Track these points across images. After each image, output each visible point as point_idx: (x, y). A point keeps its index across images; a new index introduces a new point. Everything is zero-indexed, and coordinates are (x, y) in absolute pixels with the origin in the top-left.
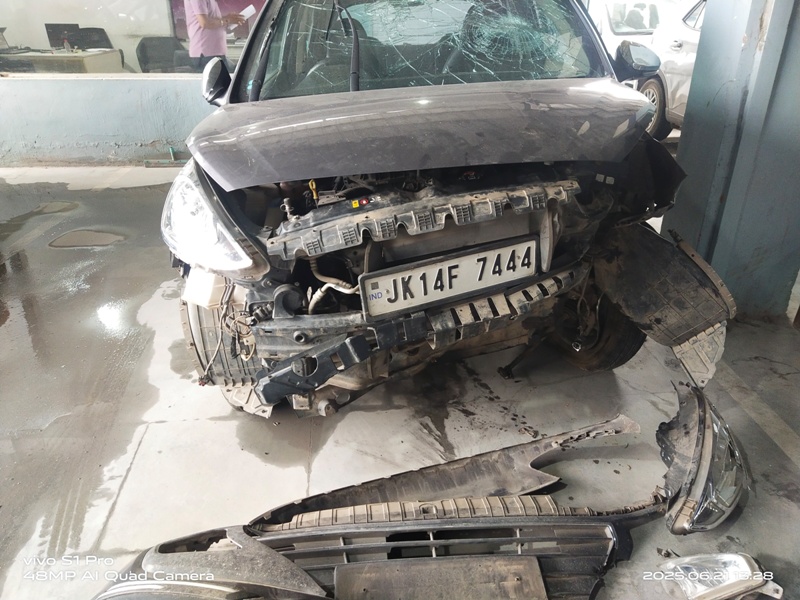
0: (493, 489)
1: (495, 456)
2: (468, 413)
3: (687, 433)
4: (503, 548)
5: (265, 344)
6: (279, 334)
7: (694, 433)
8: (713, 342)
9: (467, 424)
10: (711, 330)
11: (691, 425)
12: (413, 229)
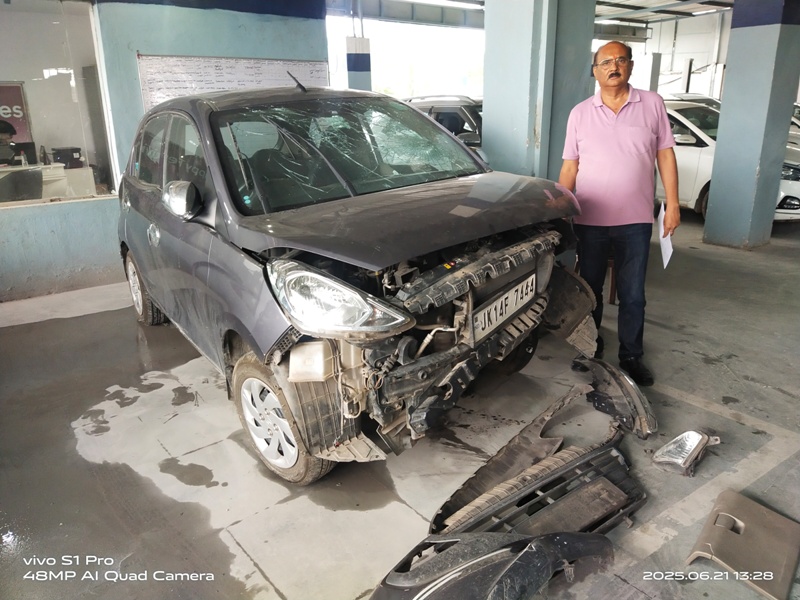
0: (531, 460)
1: (517, 440)
2: (466, 426)
3: (609, 384)
4: (568, 488)
5: (393, 390)
6: (407, 377)
7: (613, 382)
8: (588, 328)
9: (472, 433)
10: (584, 321)
11: (608, 379)
12: (494, 274)
